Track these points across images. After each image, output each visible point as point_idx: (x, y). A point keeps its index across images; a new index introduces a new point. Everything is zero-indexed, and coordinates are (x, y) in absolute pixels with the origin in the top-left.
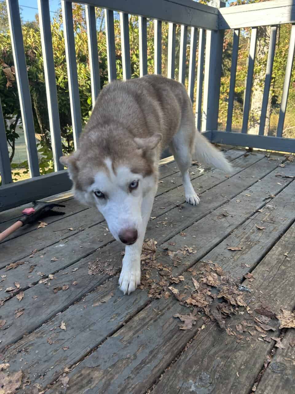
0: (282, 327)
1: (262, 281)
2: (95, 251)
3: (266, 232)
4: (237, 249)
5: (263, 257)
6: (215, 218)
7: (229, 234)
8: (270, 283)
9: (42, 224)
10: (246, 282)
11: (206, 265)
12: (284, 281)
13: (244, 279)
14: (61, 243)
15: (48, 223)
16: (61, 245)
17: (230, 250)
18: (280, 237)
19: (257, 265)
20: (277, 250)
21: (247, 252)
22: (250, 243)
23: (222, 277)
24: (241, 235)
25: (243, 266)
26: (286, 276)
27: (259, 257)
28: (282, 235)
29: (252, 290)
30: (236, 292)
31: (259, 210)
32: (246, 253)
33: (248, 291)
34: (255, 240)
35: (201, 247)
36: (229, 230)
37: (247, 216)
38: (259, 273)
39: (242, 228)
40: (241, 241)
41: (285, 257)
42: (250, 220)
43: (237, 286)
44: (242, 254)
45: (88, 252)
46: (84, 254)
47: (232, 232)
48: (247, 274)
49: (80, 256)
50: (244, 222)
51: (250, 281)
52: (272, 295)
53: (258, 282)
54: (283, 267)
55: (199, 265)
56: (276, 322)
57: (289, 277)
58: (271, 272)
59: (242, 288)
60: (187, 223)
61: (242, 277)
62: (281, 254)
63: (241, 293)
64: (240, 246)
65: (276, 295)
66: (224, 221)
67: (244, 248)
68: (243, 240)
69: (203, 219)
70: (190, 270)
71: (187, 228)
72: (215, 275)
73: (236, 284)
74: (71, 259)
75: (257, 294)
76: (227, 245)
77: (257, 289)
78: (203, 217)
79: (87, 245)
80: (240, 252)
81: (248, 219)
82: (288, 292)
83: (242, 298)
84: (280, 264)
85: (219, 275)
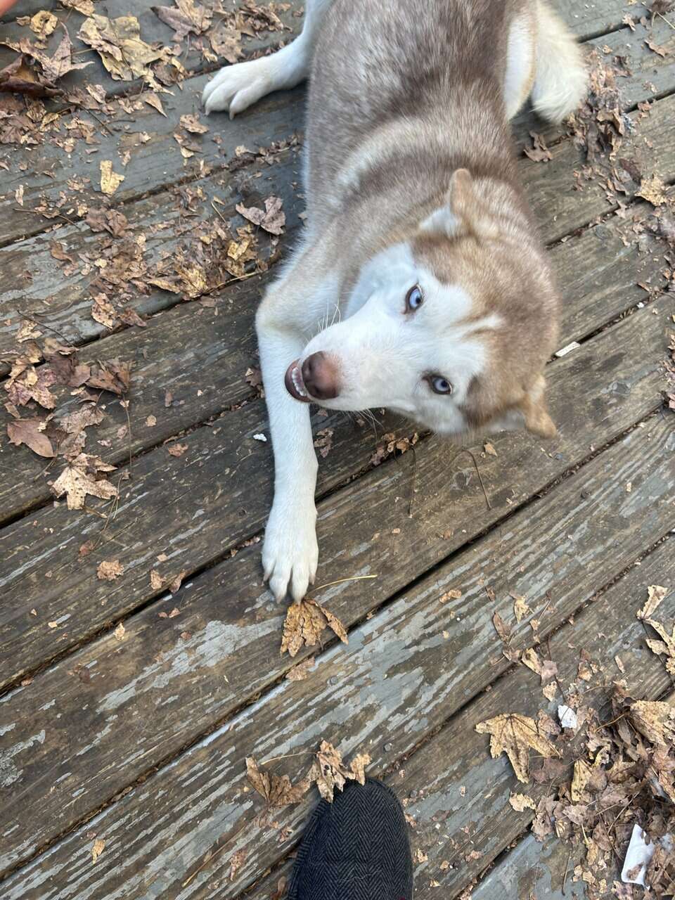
1: (657, 124)
4: (658, 49)
8: (666, 132)
10: (635, 114)
13: (635, 108)
17: (648, 45)
19: (667, 95)
21: (669, 65)
25: (646, 87)
32: (666, 65)
38: (662, 110)
44: (659, 64)
51: (640, 116)
52: (656, 152)
53: (650, 124)
56: (635, 185)
61: (633, 104)
64: (666, 48)
75: (637, 139)
77: (643, 133)
80: (658, 58)
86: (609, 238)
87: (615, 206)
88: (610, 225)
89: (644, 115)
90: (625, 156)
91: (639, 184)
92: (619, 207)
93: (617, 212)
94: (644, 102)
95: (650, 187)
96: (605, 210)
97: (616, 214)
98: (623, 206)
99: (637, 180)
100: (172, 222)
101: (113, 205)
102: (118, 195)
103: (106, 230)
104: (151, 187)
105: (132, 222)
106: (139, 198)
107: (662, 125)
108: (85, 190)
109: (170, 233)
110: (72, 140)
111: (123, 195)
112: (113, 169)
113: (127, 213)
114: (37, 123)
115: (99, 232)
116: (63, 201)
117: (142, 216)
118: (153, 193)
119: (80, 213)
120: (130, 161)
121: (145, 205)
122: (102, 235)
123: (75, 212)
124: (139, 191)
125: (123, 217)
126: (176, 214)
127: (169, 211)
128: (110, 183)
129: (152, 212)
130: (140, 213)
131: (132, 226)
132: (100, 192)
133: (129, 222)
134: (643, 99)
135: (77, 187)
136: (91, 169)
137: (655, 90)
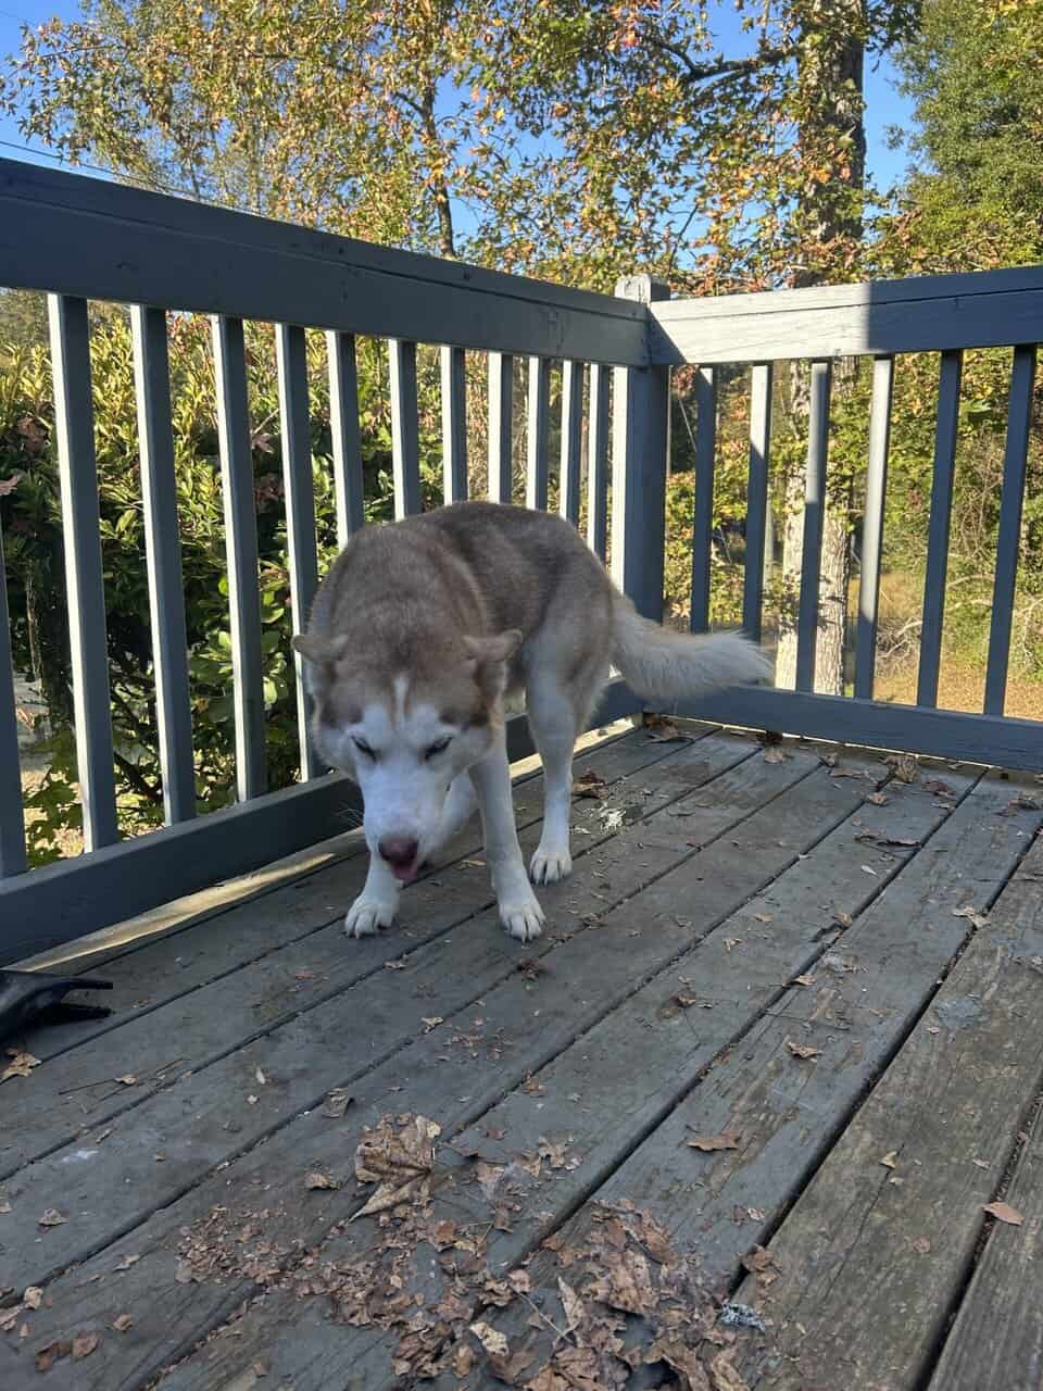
1: (804, 1279)
2: (208, 1175)
3: (822, 1069)
4: (720, 1143)
5: (811, 1173)
6: (650, 1015)
7: (697, 1081)
8: (831, 1285)
9: (19, 1060)
10: (749, 1286)
11: (611, 1216)
12: (879, 1277)
13: (743, 1273)
14: (86, 1146)
15: (45, 1056)
16: (84, 1154)
17: (697, 1148)
18: (868, 1089)
19: (787, 1212)
20: (858, 1142)
21: (756, 1154)
22: (767, 1118)
23: (665, 1270)
24: (737, 1084)
25: (741, 1220)
26: (886, 1255)
27: (796, 1174)
28: (876, 1076)
29: (770, 1322)
30: (712, 1334)
31: (799, 980)
32: (750, 1160)
33: (753, 1327)
34: (782, 1105)
35: (595, 1143)
36: (694, 1066)
37: (759, 1002)
38: (795, 1246)
39: (742, 1053)
40: (736, 1108)
41: (885, 1170)
42: (767, 1019)
43: (718, 1306)
44: (739, 1165)
45: (183, 1182)
46: (169, 1192)
47: (707, 1073)
48: (753, 1251)
49: (151, 1201)
50: (749, 1026)
51: (762, 1284)
52: (839, 1341)
53: (789, 1287)
54: (878, 1217)
55: (584, 1218)
57: (900, 1257)
58: (837, 1242)
59: (732, 1315)
60: (553, 1039)
61: (735, 1267)
62: (870, 1162)
63: (730, 1336)
64: (731, 1132)
65: (850, 1339)
66: (681, 1025)
67: (745, 1140)
68: (742, 1103)
69: (609, 1018)
70: (552, 1243)
71: (551, 1060)
72: (641, 1259)
73: (714, 1299)
74: (115, 1216)
75: (784, 1339)
76: (688, 1127)
77: (787, 1317)
78: (608, 1013)
79: (180, 1149)
80: (730, 1158)
81: (761, 1015)
82: (894, 1322)
83: (732, 1362)
84: (867, 1205)
85: (655, 1260)
89: (767, 1278)
134: (746, 1248)
137: (758, 1216)
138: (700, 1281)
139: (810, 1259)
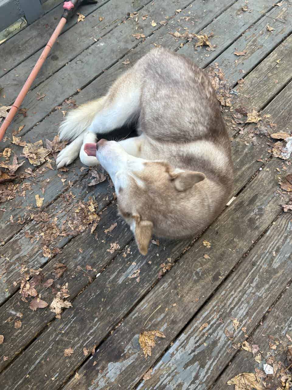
0: (247, 121)
1: (249, 86)
2: (129, 51)
3: (273, 35)
4: (242, 53)
6: (234, 14)
7: (241, 36)
8: (254, 88)
9: (80, 16)
10: (237, 87)
13: (237, 84)
15: (86, 15)
16: (102, 44)
17: (236, 55)
18: (282, 41)
22: (254, 47)
23: (222, 82)
24: (250, 37)
25: (240, 72)
26: (268, 83)
27: (256, 62)
28: (285, 38)
29: (239, 94)
30: (227, 95)
31: (278, 4)
32: (247, 58)
33: (236, 95)
34: (259, 44)
36: (242, 30)
37: (264, 12)
38: (250, 79)
39: (254, 28)
40: (248, 45)
41: (276, 63)
43: (230, 90)
44: (244, 60)
47: (244, 33)
51: (240, 87)
53: (245, 88)
54: (270, 74)
55: (207, 69)
56: (245, 118)
59: (233, 92)
62: (274, 61)
63: (231, 96)
65: (254, 98)
67: (247, 53)
68: (250, 43)
78: (223, 12)
80: (242, 58)
81: (263, 16)
86: (239, 145)
87: (238, 130)
88: (238, 140)
89: (241, 85)
90: (237, 107)
91: (247, 116)
92: (240, 130)
93: (240, 132)
94: (241, 80)
95: (252, 115)
96: (234, 134)
97: (239, 133)
98: (242, 129)
99: (245, 115)
100: (64, 209)
101: (43, 210)
102: (43, 206)
103: (41, 221)
104: (54, 198)
105: (50, 214)
106: (51, 204)
107: (251, 85)
108: (32, 208)
109: (64, 213)
110: (24, 192)
111: (45, 205)
112: (40, 197)
113: (47, 212)
114: (12, 190)
115: (40, 223)
116: (26, 215)
117: (53, 211)
118: (55, 200)
119: (32, 218)
120: (45, 191)
121: (53, 206)
122: (41, 223)
123: (30, 218)
124: (50, 201)
125: (46, 214)
126: (64, 205)
127: (62, 205)
128: (40, 203)
129: (56, 208)
130: (52, 210)
131: (50, 216)
132: (37, 207)
133: (49, 215)
134: (240, 78)
135: (29, 208)
136: (32, 200)
137: (244, 72)
138: (228, 85)
139: (252, 82)
